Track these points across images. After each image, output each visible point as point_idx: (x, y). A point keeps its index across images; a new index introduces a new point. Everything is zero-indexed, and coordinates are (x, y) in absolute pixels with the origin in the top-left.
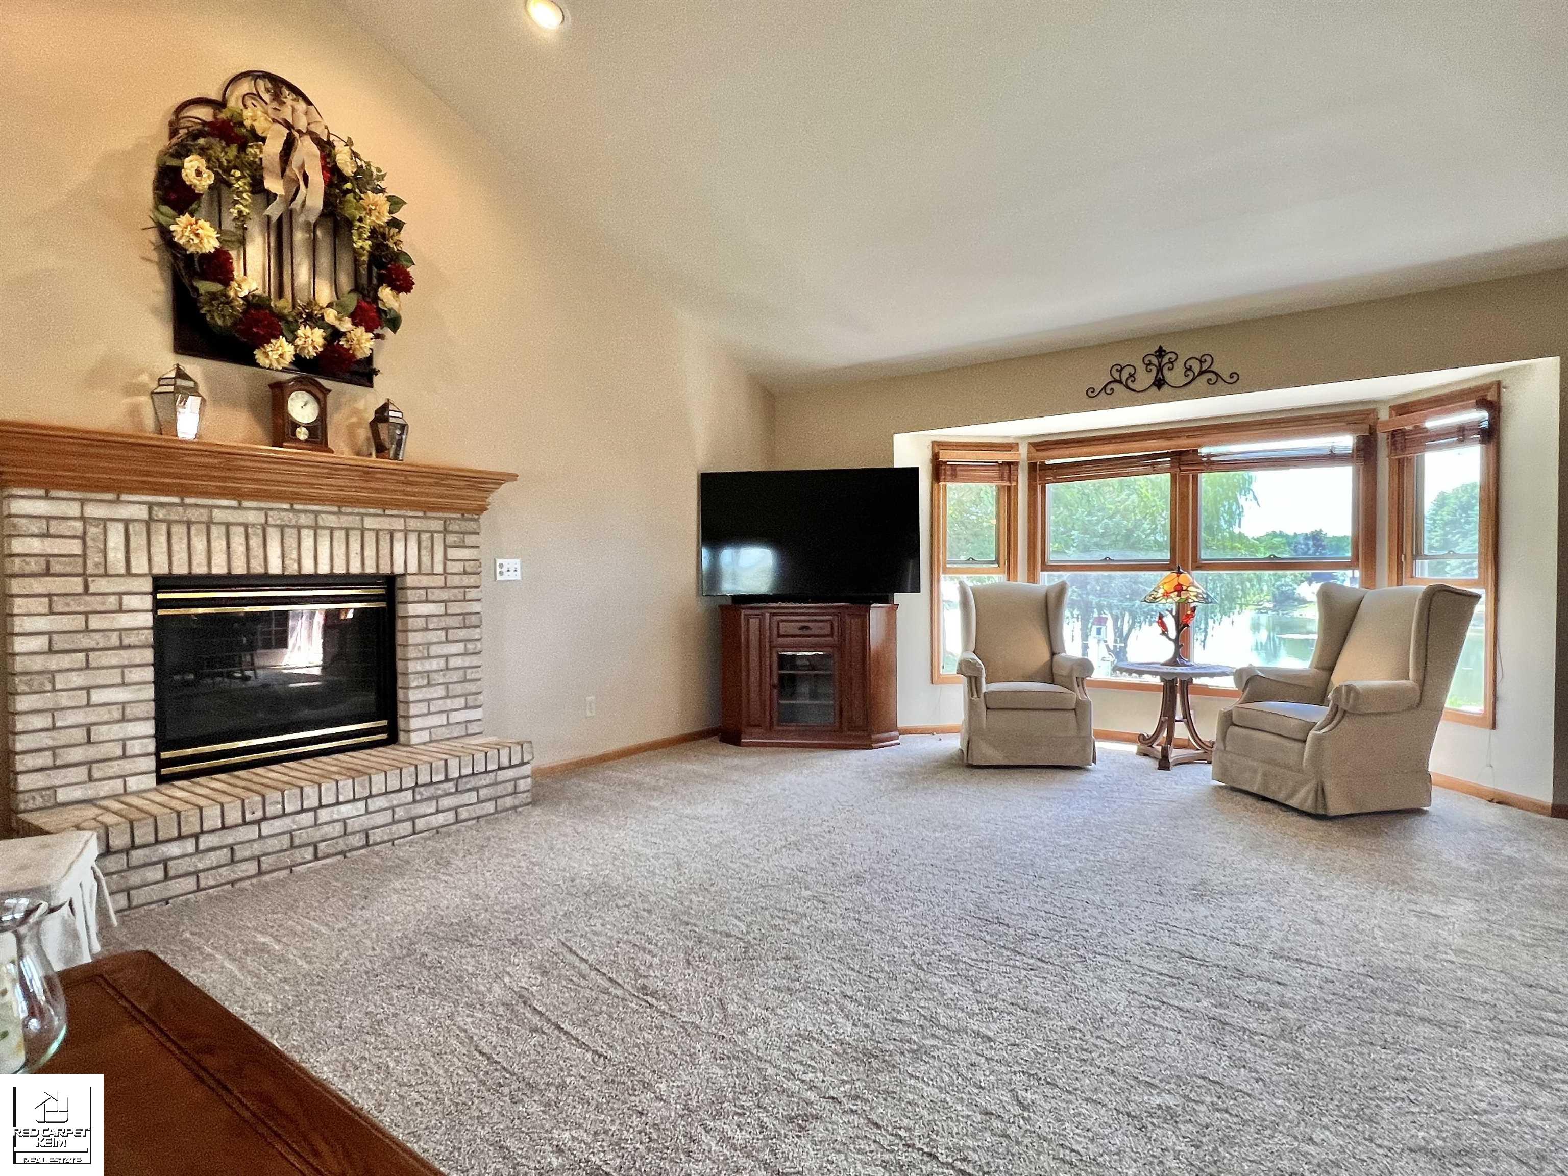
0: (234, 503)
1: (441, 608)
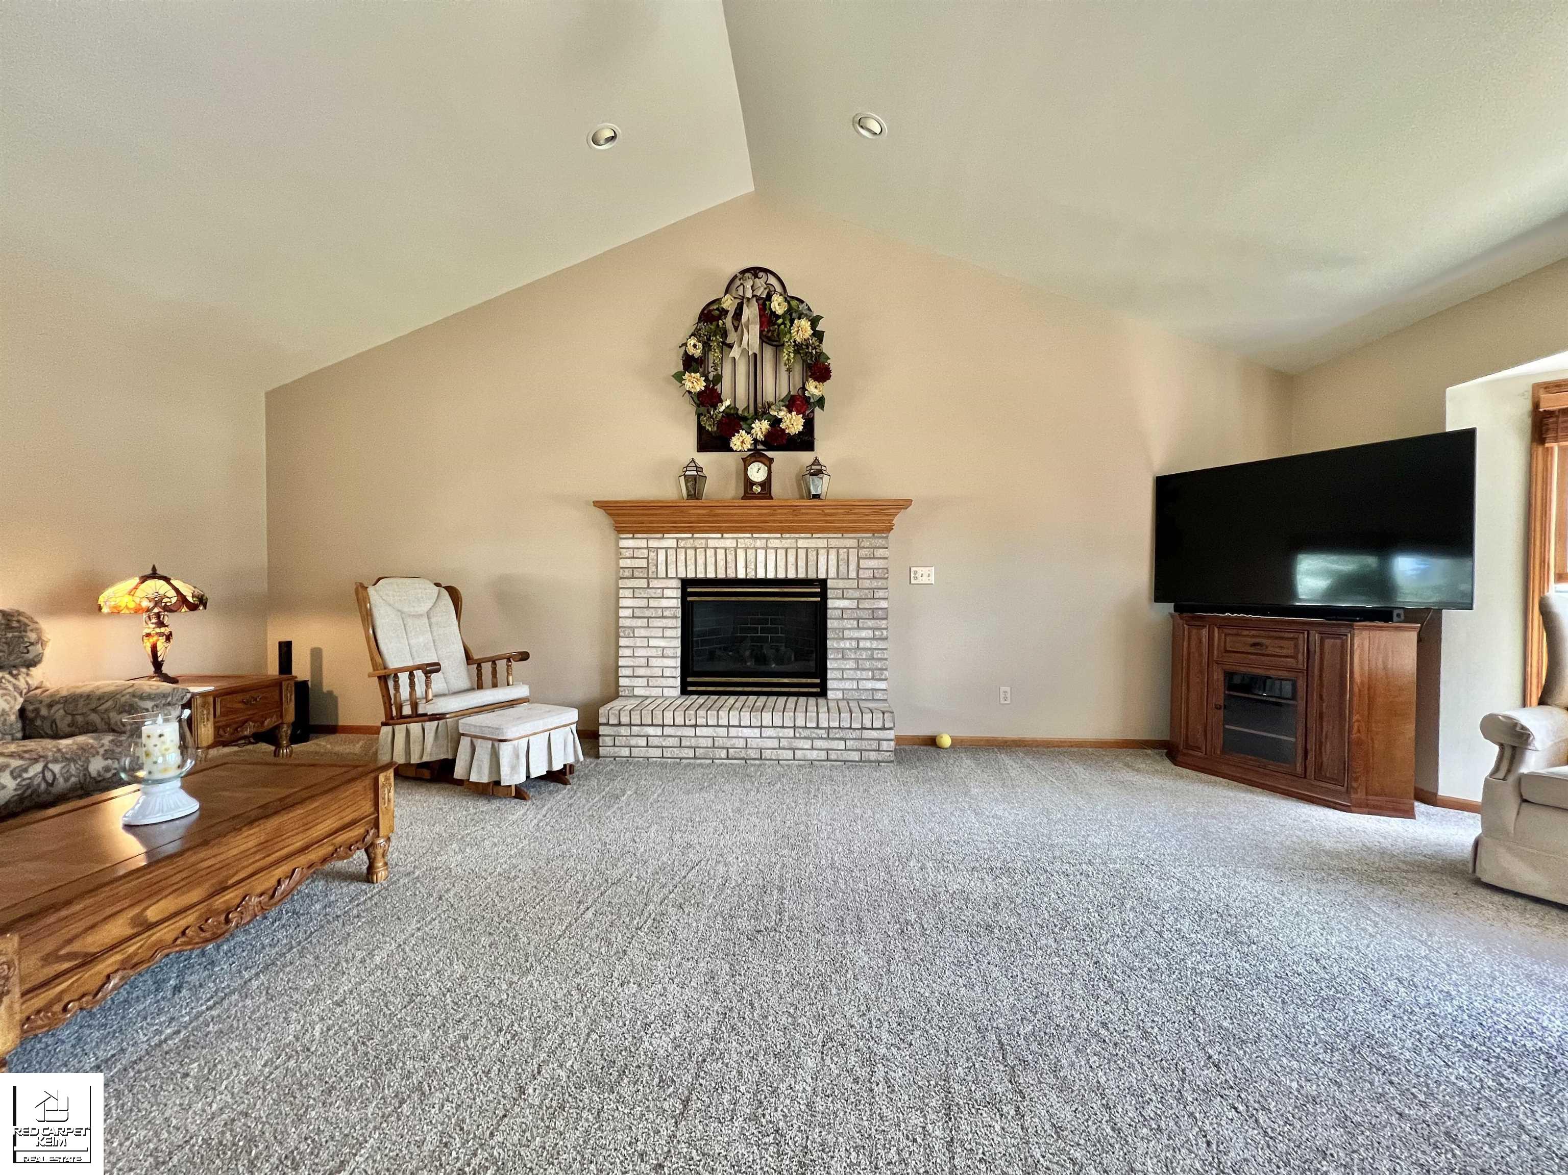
0: (719, 535)
1: (854, 604)
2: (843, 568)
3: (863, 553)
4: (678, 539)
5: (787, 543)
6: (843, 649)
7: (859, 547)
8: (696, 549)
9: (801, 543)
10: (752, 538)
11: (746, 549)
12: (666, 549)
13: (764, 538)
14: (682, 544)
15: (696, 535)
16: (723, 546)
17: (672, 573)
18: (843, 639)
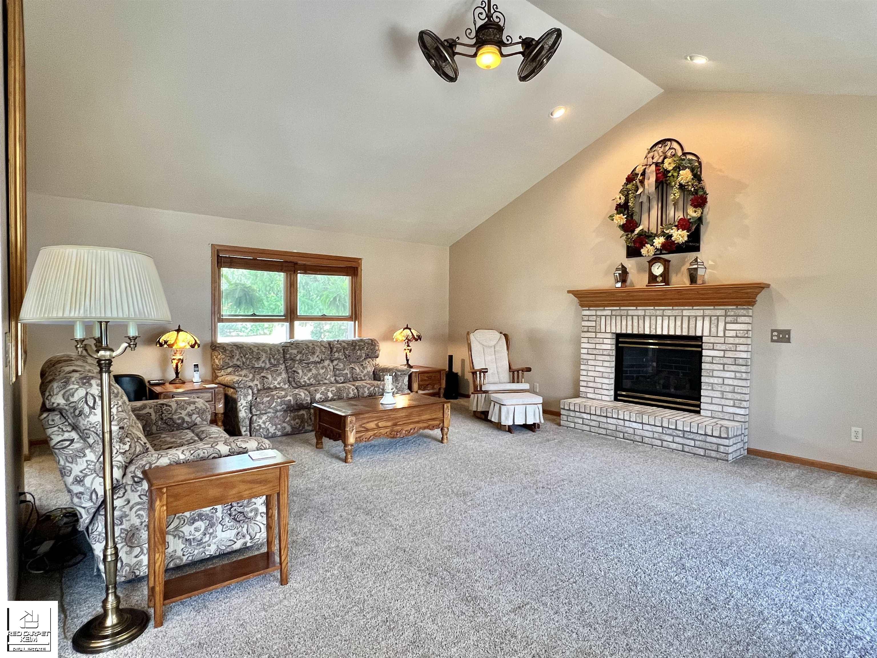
0: (635, 308)
1: (721, 354)
2: (714, 330)
3: (729, 319)
4: (612, 310)
5: (675, 313)
6: (712, 384)
7: (726, 316)
8: (621, 316)
9: (685, 313)
10: (654, 309)
11: (650, 316)
12: (606, 316)
13: (661, 310)
14: (614, 313)
15: (622, 308)
16: (637, 314)
17: (608, 330)
18: (713, 377)
